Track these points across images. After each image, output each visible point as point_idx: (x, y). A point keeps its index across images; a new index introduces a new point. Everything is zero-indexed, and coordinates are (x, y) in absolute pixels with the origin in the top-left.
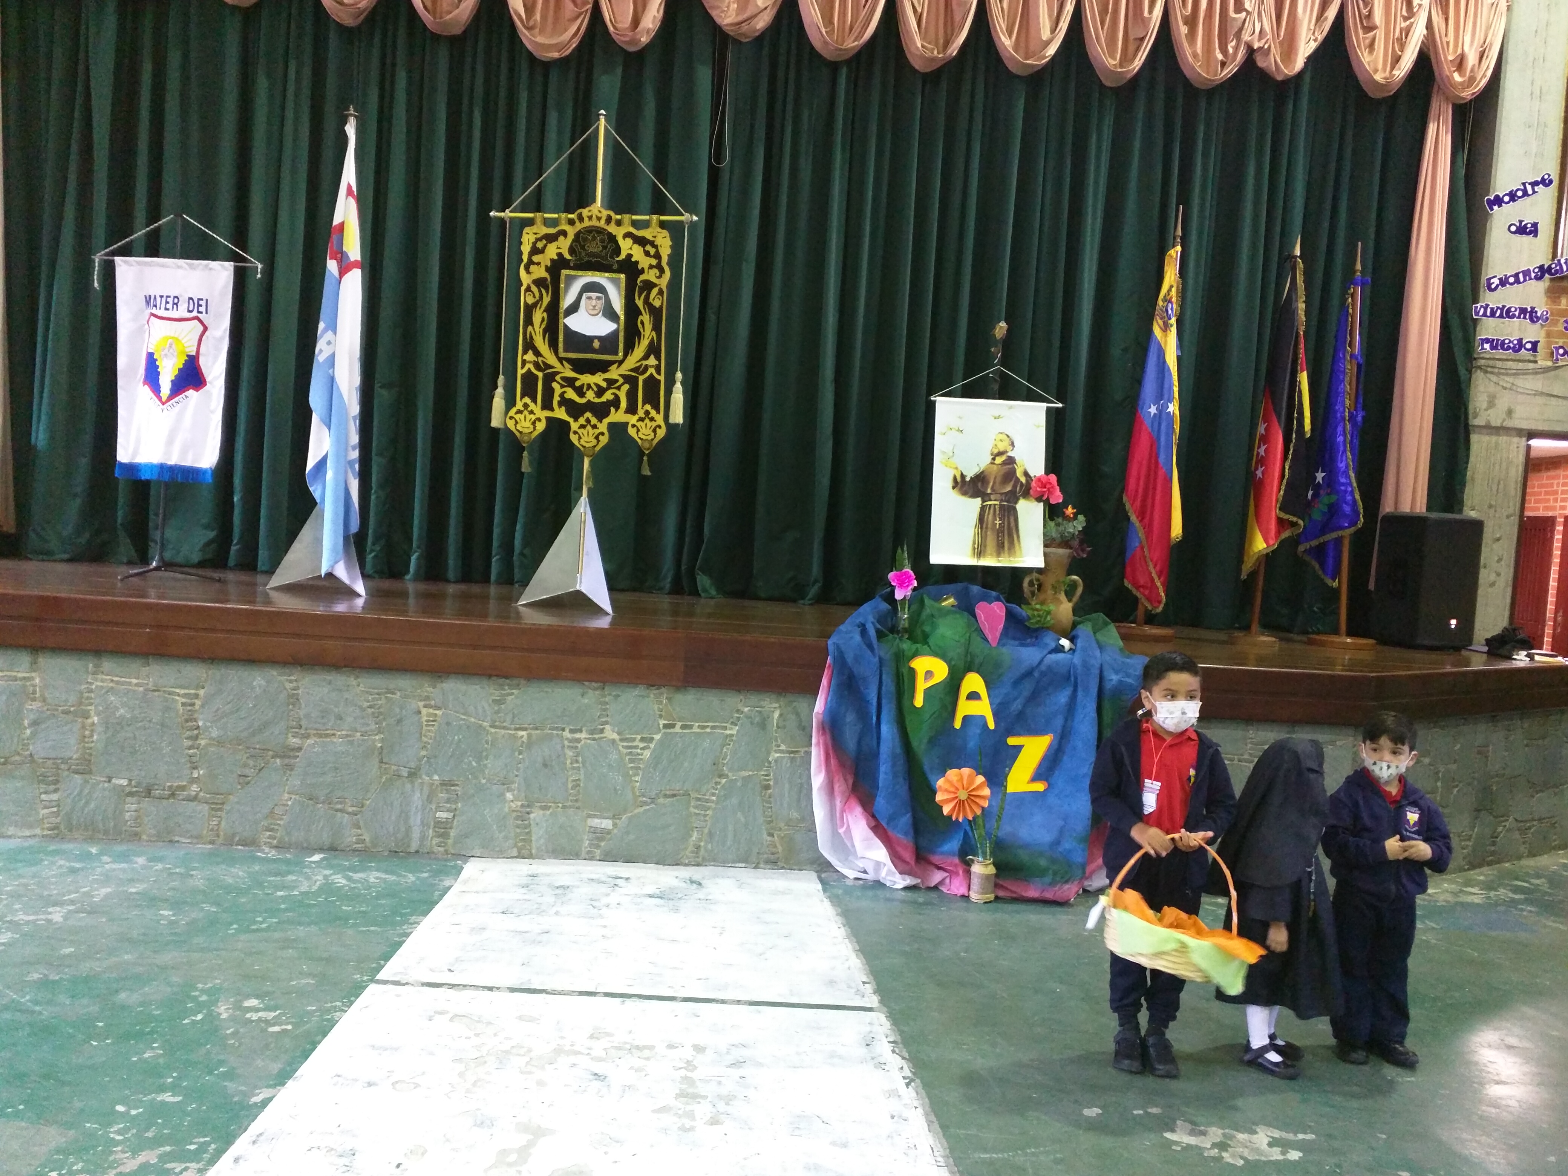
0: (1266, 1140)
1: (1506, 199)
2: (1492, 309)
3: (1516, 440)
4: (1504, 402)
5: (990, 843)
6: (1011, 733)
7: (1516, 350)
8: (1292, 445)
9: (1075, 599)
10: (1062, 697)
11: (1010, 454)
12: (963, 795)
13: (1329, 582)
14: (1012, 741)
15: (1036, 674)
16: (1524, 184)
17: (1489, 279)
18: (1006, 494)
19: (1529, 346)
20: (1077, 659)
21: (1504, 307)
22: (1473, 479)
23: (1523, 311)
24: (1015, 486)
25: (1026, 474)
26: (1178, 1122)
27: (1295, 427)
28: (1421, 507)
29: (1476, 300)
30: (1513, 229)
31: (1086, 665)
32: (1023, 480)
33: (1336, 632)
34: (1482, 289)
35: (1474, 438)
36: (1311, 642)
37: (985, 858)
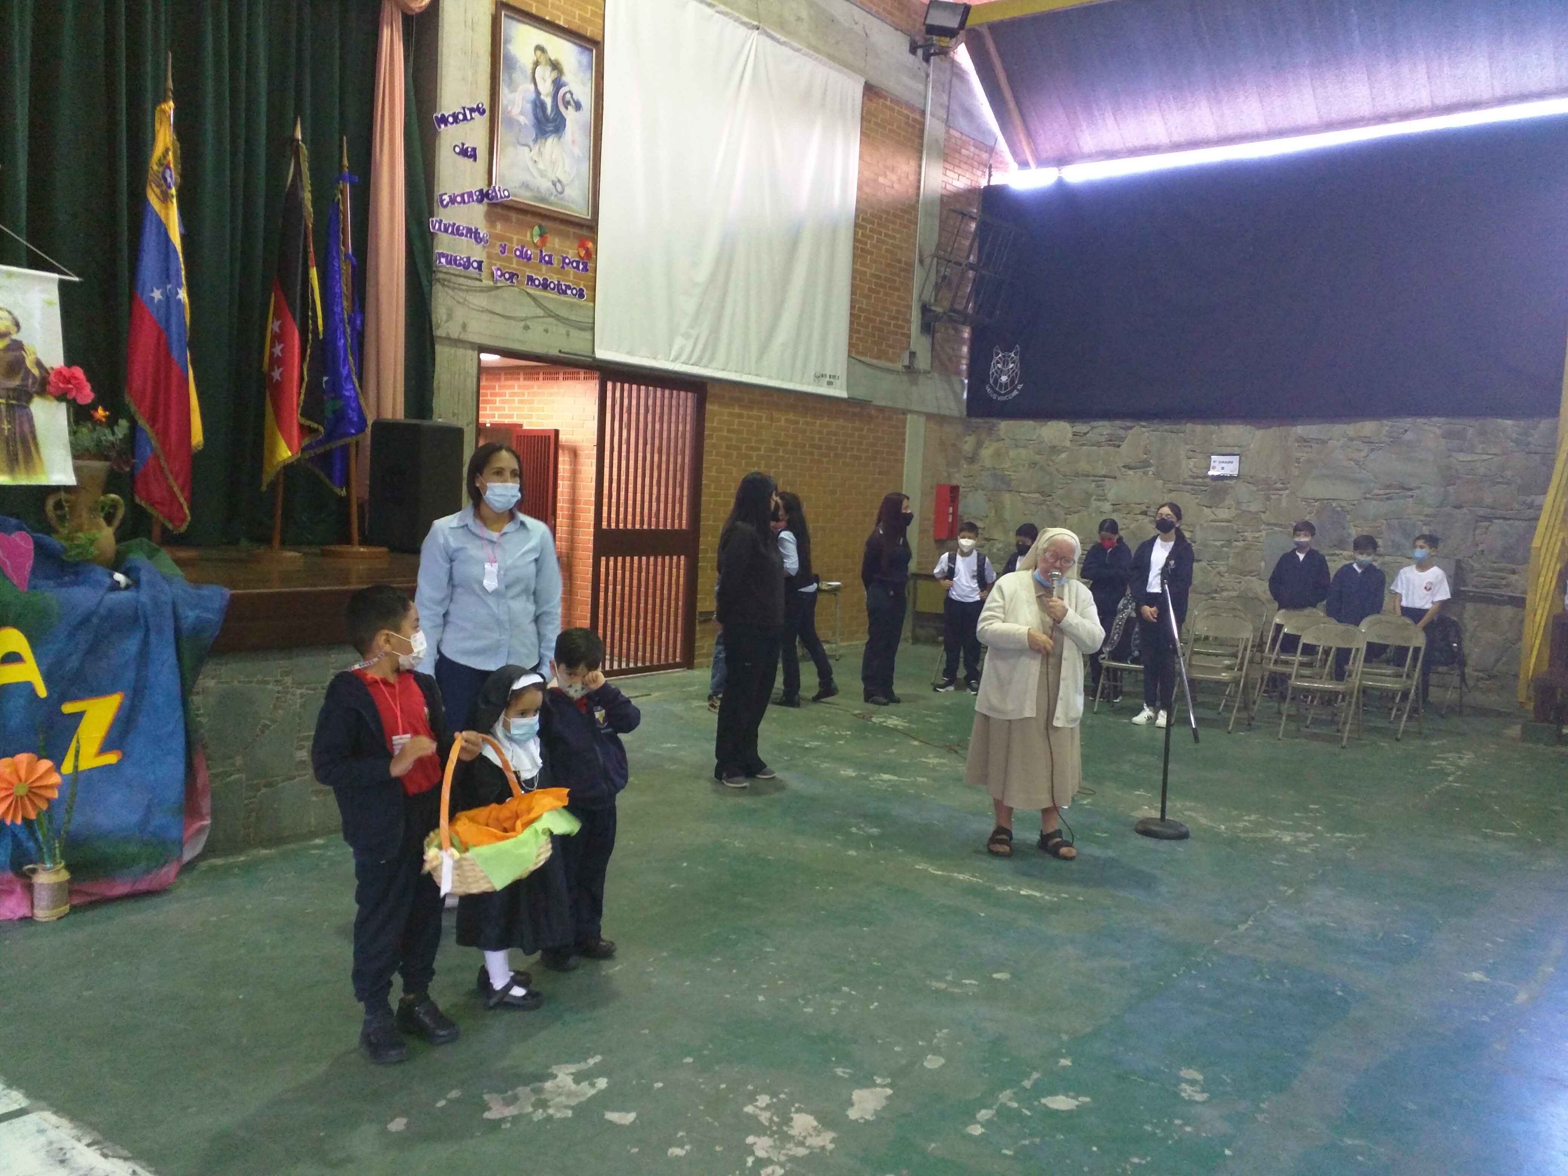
0: (569, 1080)
1: (451, 119)
2: (445, 225)
3: (470, 352)
4: (460, 314)
5: (60, 843)
6: (65, 697)
7: (466, 268)
8: (309, 346)
9: (117, 522)
10: (132, 645)
11: (15, 337)
12: (22, 790)
13: (337, 490)
14: (68, 708)
15: (95, 620)
16: (464, 108)
17: (441, 196)
18: (14, 390)
19: (475, 265)
20: (144, 596)
21: (454, 224)
22: (439, 388)
23: (469, 230)
24: (25, 379)
25: (39, 364)
26: (486, 1097)
27: (311, 327)
28: (400, 415)
29: (432, 215)
30: (457, 150)
31: (155, 601)
32: (36, 372)
33: (348, 541)
34: (435, 204)
35: (438, 348)
36: (324, 554)
37: (55, 863)
